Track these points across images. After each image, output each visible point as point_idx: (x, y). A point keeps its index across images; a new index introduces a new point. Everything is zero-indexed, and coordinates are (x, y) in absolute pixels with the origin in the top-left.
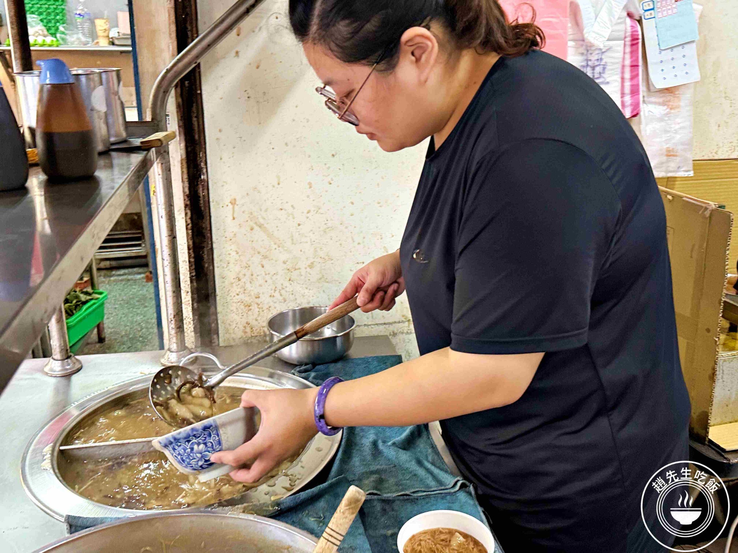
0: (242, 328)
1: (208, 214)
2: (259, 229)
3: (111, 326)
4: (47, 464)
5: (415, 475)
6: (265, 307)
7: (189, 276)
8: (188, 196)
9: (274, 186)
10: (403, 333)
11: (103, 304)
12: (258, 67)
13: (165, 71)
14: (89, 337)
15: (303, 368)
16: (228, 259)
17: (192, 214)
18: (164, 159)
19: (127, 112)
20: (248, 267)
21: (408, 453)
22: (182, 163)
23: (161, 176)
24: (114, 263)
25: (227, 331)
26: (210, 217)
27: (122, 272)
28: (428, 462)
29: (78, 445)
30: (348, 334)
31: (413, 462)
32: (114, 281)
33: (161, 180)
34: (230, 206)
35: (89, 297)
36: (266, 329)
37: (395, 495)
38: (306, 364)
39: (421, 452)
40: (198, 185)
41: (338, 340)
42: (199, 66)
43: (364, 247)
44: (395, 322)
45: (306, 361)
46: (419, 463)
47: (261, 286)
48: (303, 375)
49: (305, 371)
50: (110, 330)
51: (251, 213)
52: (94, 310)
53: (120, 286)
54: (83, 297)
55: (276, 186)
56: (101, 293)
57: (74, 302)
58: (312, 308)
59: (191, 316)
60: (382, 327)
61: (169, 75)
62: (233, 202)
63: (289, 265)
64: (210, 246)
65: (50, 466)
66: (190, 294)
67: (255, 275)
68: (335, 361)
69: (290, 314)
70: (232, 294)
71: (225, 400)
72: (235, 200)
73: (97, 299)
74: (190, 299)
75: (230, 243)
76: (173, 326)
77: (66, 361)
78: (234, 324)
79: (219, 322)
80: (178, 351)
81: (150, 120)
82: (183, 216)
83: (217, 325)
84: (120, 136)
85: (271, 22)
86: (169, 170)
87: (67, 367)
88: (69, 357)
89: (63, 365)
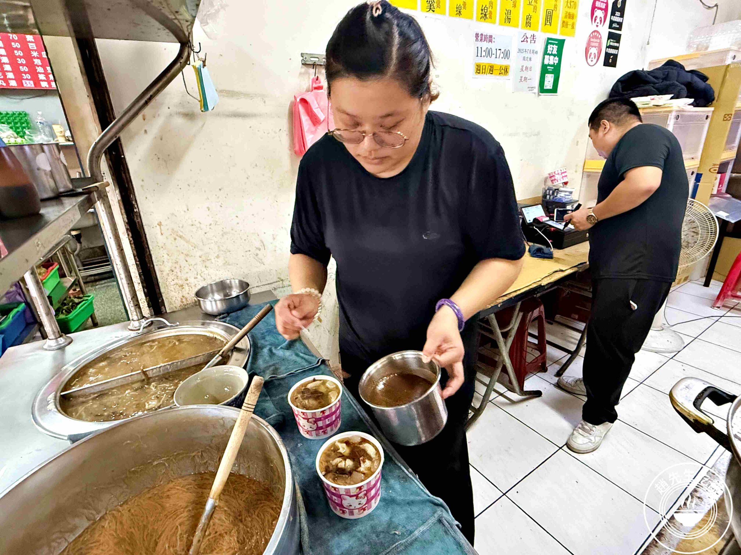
0: (179, 299)
1: (143, 233)
2: (180, 239)
3: (100, 315)
4: (51, 406)
5: (295, 362)
6: (192, 285)
7: (137, 273)
8: (127, 223)
9: (185, 212)
10: (280, 288)
11: (92, 302)
12: (161, 139)
13: (94, 143)
14: (86, 325)
15: (221, 316)
16: (162, 259)
17: (132, 234)
18: (105, 200)
19: (71, 172)
20: (176, 262)
21: (290, 351)
22: (119, 203)
23: (105, 212)
24: (97, 277)
25: (171, 303)
26: (145, 235)
27: (103, 282)
28: (302, 353)
29: (74, 389)
30: (246, 292)
31: (294, 356)
32: (99, 288)
33: (105, 215)
34: (158, 227)
35: (80, 300)
36: (196, 299)
37: (285, 375)
38: (223, 314)
39: (297, 349)
40: (133, 216)
41: (241, 297)
42: (119, 140)
43: (249, 242)
44: (274, 282)
45: (224, 312)
46: (297, 355)
47: (187, 273)
48: (222, 320)
49: (223, 318)
50: (100, 318)
51: (173, 229)
52: (86, 307)
53: (104, 290)
54: (76, 300)
55: (187, 211)
56: (89, 296)
57: (71, 304)
58: (222, 281)
59: (144, 297)
60: (267, 286)
61: (99, 146)
62: (160, 224)
63: (204, 258)
64: (148, 253)
65: (54, 407)
66: (141, 284)
67: (182, 267)
68: (241, 309)
69: (209, 287)
70: (170, 280)
71: (175, 343)
72: (161, 222)
73: (87, 300)
74: (141, 287)
75: (162, 249)
76: (132, 305)
77: (59, 339)
78: (174, 298)
79: (164, 298)
80: (138, 320)
81: (90, 176)
82: (127, 236)
83: (163, 300)
84: (67, 187)
85: (164, 111)
86: (110, 207)
87: (61, 342)
88: (61, 336)
89: (57, 342)
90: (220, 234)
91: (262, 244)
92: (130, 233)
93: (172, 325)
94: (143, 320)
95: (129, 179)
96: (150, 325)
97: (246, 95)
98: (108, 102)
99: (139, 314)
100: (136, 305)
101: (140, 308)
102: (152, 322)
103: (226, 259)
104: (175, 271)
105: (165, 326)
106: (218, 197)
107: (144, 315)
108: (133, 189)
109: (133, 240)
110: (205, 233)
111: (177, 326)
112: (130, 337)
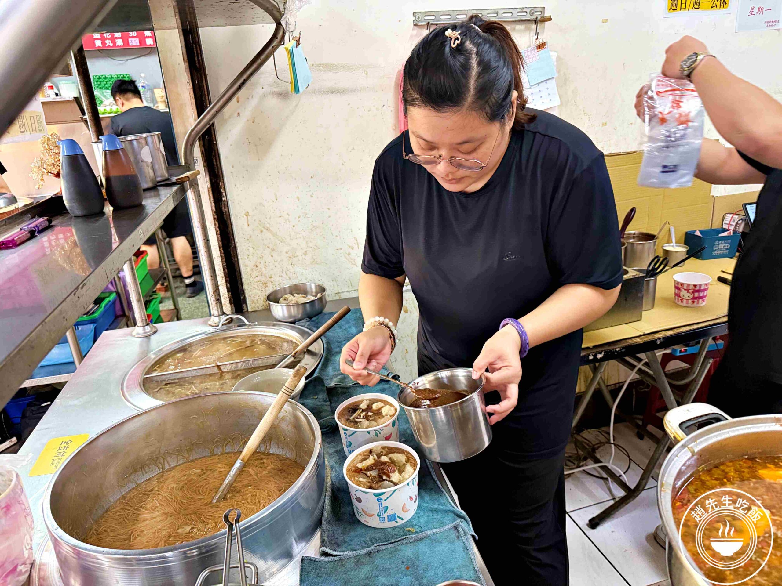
0: (262, 298)
1: (230, 223)
2: (266, 231)
4: (137, 385)
7: (221, 266)
8: (215, 212)
9: (273, 201)
12: (254, 122)
13: (190, 131)
16: (247, 253)
17: (219, 224)
18: (195, 188)
20: (262, 257)
22: (208, 191)
25: (253, 302)
26: (232, 226)
29: (155, 374)
33: (195, 204)
34: (245, 217)
40: (221, 204)
42: (212, 126)
43: (340, 238)
47: (272, 269)
51: (260, 221)
55: (275, 201)
59: (226, 292)
61: (194, 133)
63: (290, 254)
64: (234, 245)
65: (139, 385)
66: (224, 278)
67: (267, 263)
70: (254, 276)
72: (248, 213)
75: (248, 242)
76: (214, 299)
77: (146, 327)
78: (257, 297)
79: (247, 296)
80: (219, 316)
81: (183, 164)
82: (214, 226)
83: (245, 297)
84: (164, 176)
85: (259, 91)
86: (200, 196)
87: (147, 331)
88: (147, 325)
89: (144, 329)
90: (310, 228)
91: (355, 242)
92: (217, 223)
93: (251, 324)
94: (223, 316)
95: (219, 165)
96: (229, 323)
97: (347, 68)
98: (205, 87)
99: (219, 310)
100: (218, 300)
101: (221, 303)
102: (232, 320)
103: (315, 257)
104: (260, 266)
105: (245, 325)
106: (309, 186)
107: (224, 311)
108: (223, 176)
109: (220, 230)
110: (294, 226)
111: (255, 325)
112: (208, 332)
